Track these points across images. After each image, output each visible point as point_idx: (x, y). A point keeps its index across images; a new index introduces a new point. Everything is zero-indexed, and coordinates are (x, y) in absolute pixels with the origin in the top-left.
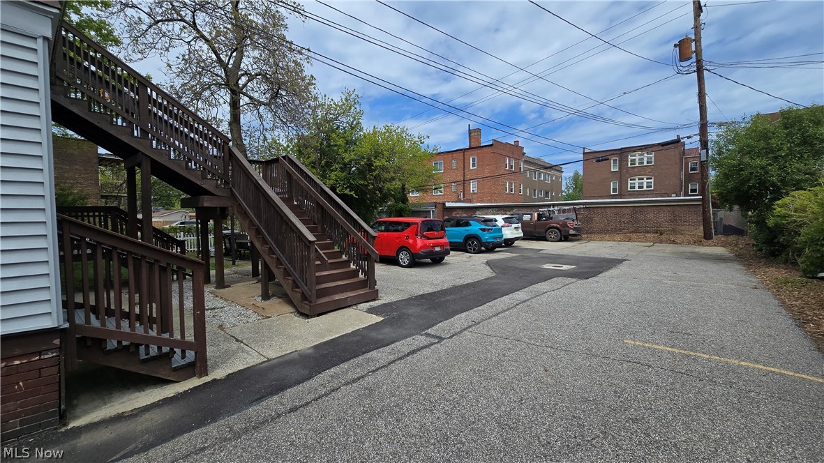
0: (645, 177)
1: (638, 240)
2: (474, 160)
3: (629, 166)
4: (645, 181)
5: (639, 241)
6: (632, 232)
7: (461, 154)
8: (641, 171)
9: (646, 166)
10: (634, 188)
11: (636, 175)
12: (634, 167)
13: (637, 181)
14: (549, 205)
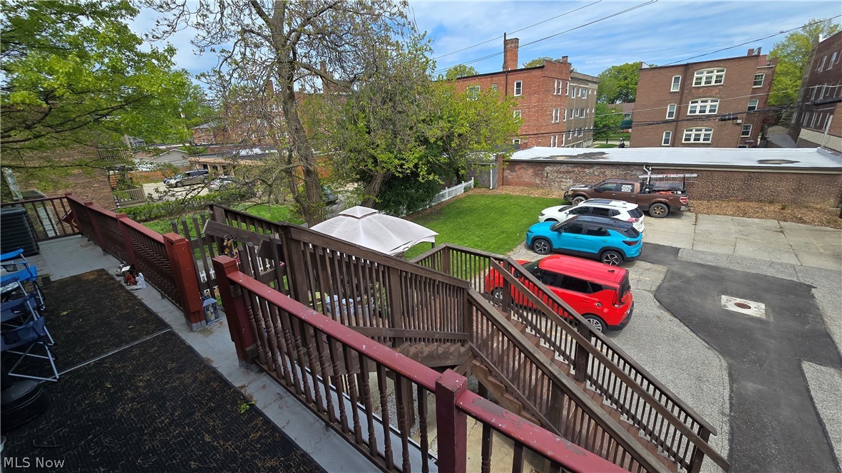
0: (709, 99)
1: (756, 215)
2: (518, 85)
3: (693, 85)
4: (709, 104)
5: (758, 217)
6: (741, 200)
7: (503, 78)
8: (706, 92)
9: (714, 86)
10: (695, 112)
11: (700, 97)
12: (700, 87)
13: (699, 105)
14: (641, 165)
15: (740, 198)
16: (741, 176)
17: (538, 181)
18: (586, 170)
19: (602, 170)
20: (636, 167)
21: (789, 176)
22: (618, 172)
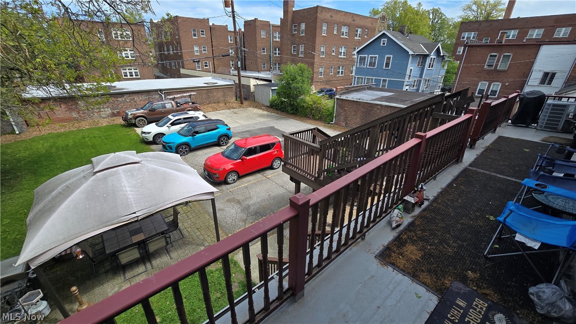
4: (129, 52)
14: (156, 91)
15: (208, 102)
16: (205, 92)
17: (75, 115)
18: (119, 99)
19: (132, 98)
20: (154, 93)
21: (220, 89)
22: (144, 97)
